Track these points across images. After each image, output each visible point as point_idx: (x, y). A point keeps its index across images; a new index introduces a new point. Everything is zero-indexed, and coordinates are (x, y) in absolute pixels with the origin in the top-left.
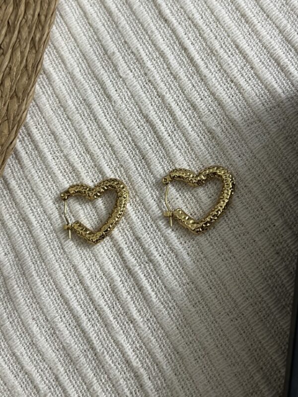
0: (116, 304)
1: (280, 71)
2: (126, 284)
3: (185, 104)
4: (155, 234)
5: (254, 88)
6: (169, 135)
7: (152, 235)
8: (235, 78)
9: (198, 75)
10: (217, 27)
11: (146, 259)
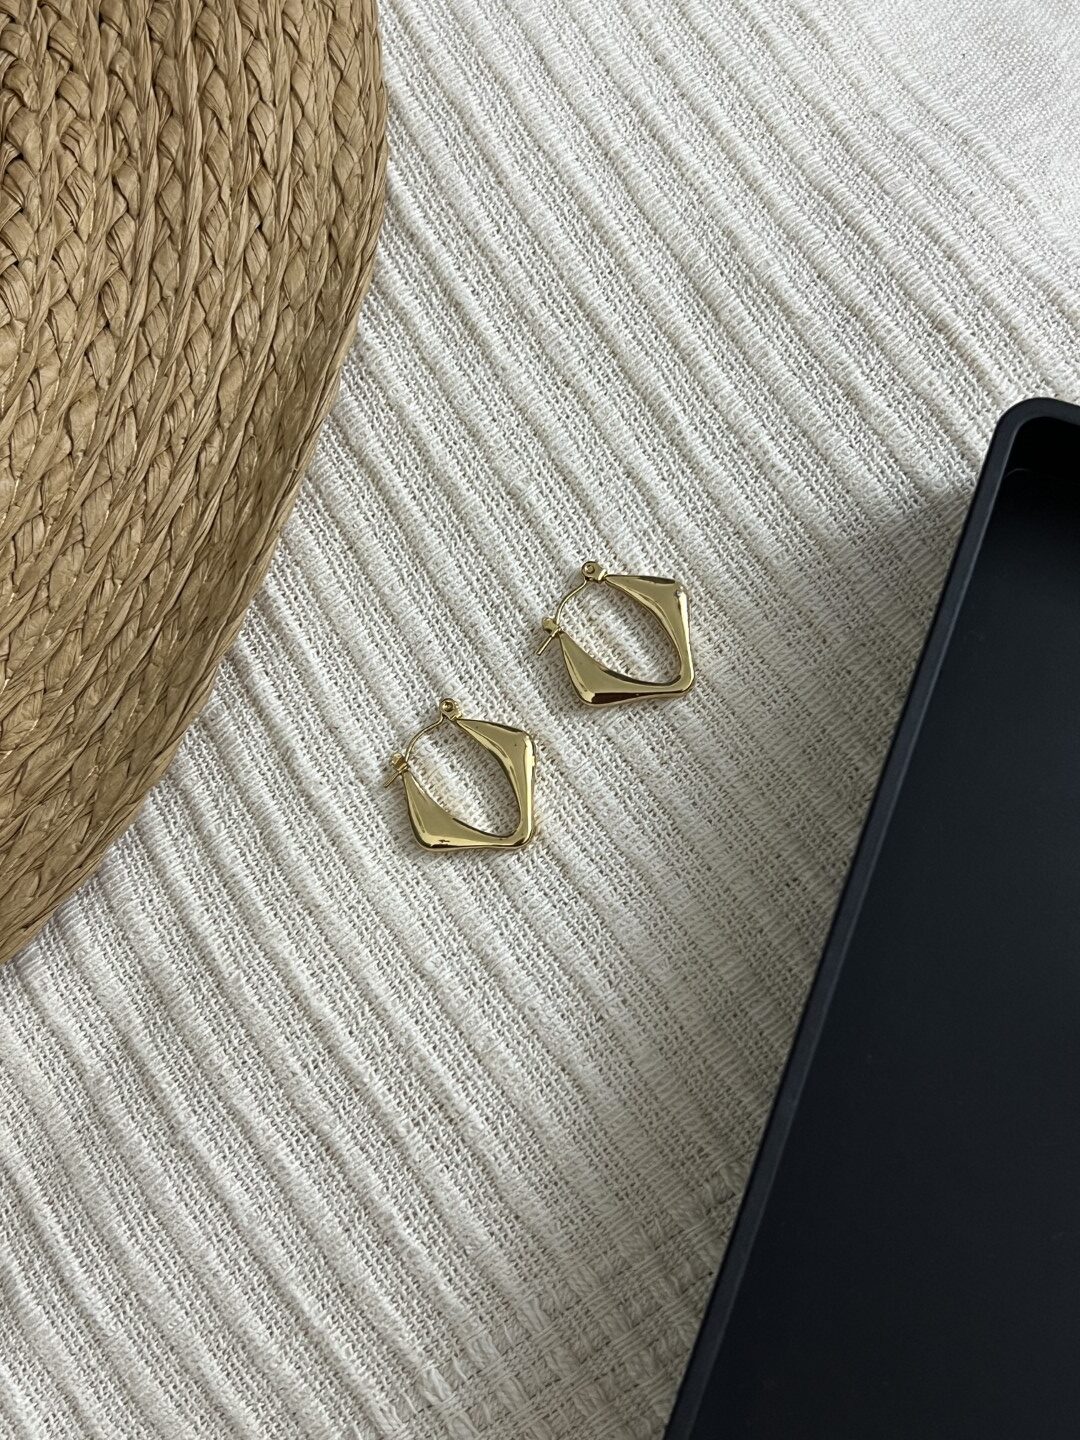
0: (273, 873)
1: (680, 361)
2: (299, 830)
3: (453, 429)
4: (375, 721)
5: (618, 399)
6: (414, 497)
7: (367, 723)
8: (574, 375)
9: (487, 366)
10: (534, 253)
11: (352, 775)
